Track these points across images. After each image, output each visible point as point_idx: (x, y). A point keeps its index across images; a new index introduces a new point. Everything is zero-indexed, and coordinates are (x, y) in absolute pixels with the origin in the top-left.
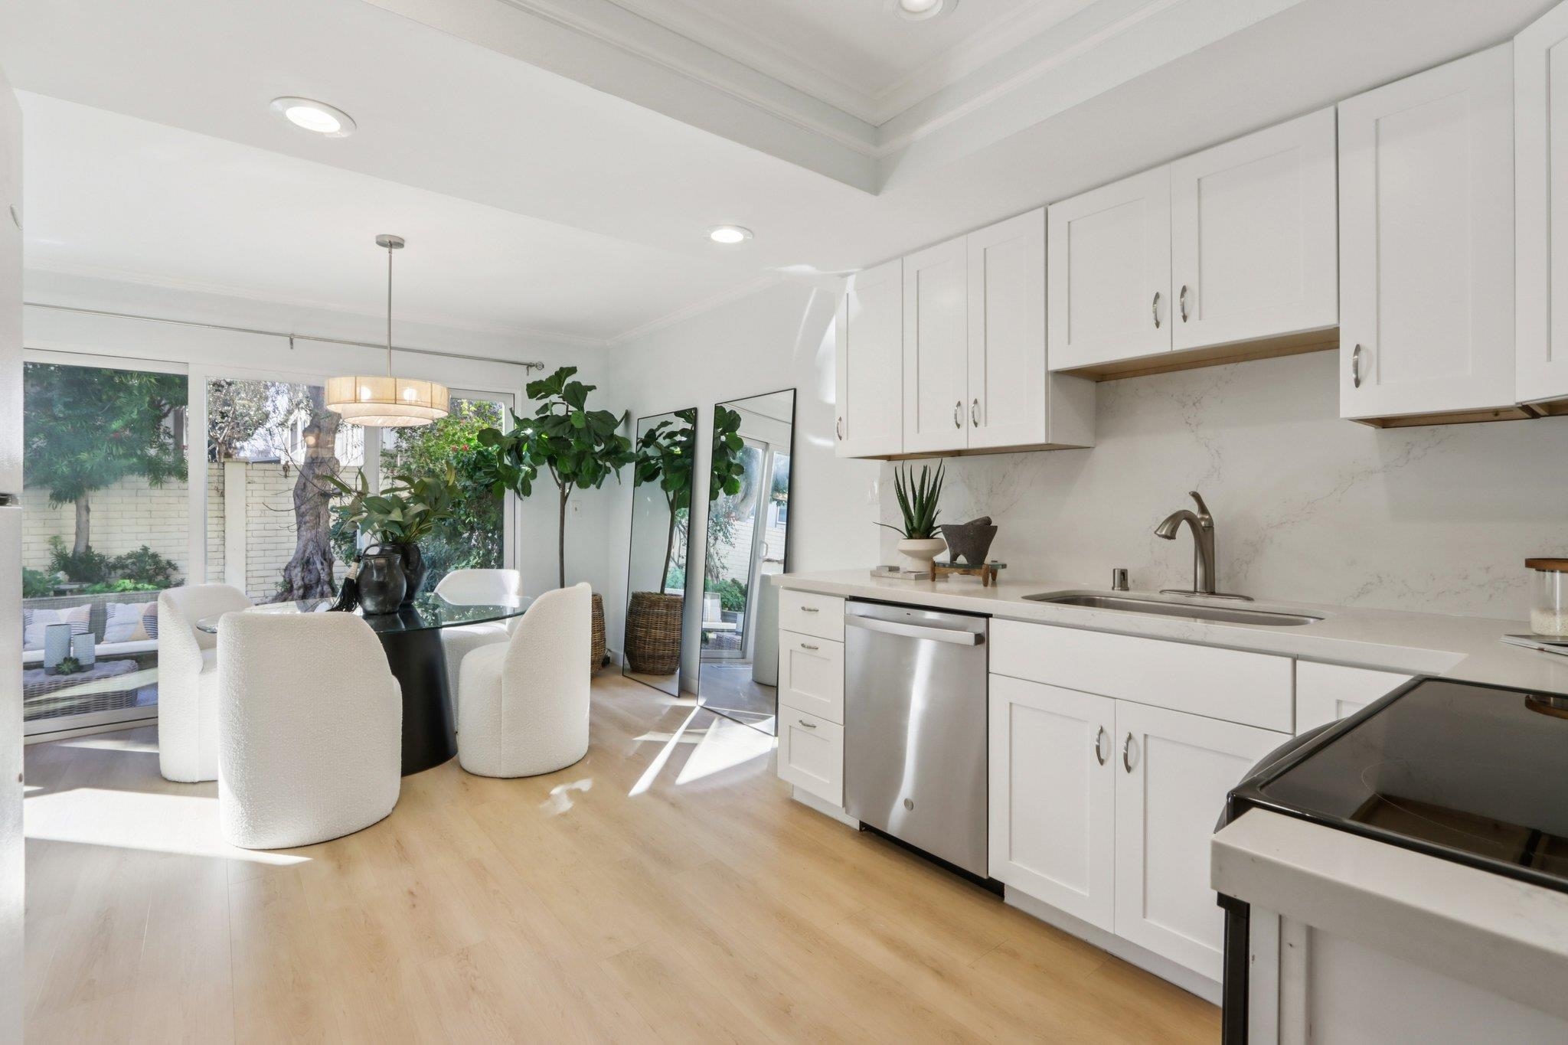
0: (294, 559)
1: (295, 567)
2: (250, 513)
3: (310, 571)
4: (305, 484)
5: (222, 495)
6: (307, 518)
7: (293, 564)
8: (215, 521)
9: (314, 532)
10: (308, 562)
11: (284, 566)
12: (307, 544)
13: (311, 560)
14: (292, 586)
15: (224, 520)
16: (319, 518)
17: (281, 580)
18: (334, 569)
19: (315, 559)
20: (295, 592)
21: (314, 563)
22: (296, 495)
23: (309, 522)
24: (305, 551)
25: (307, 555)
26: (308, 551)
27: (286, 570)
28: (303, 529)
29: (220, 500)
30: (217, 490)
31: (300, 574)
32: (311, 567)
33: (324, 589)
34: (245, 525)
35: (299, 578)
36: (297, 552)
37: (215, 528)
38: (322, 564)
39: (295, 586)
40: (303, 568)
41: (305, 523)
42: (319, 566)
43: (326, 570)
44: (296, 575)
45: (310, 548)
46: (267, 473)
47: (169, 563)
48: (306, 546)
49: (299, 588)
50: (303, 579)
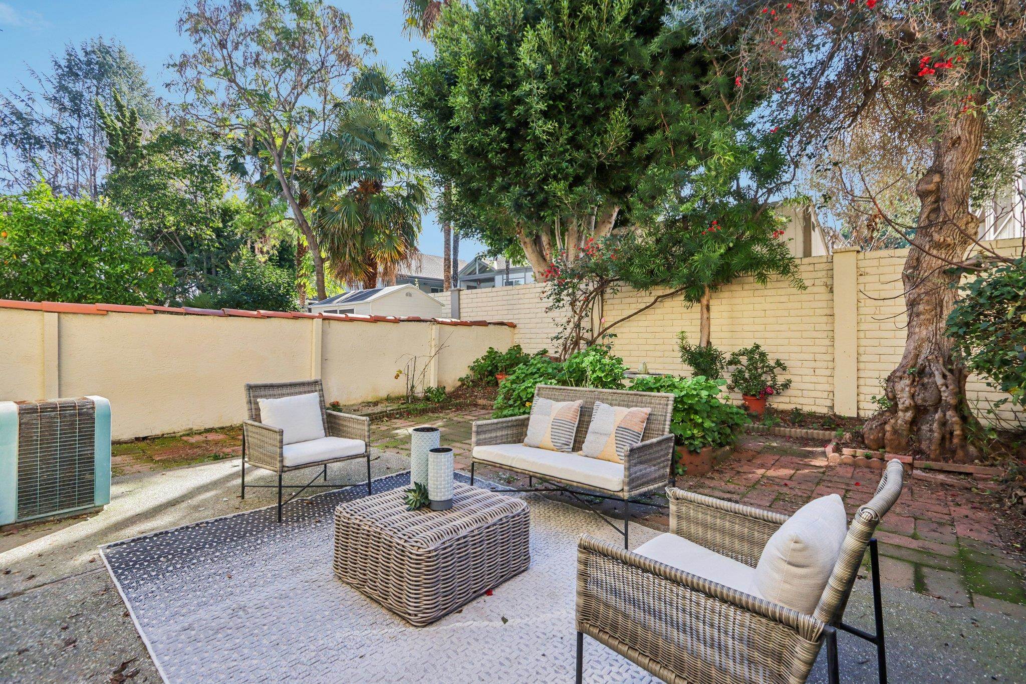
0: (902, 366)
1: (901, 378)
2: (862, 311)
3: (924, 386)
4: (918, 259)
5: (831, 291)
6: (921, 308)
7: (898, 374)
8: (825, 319)
9: (931, 328)
10: (922, 372)
11: (886, 375)
12: (920, 346)
13: (927, 369)
14: (896, 404)
15: (834, 319)
16: (942, 307)
17: (881, 394)
18: (968, 386)
19: (934, 369)
20: (900, 414)
21: (932, 375)
22: (907, 278)
23: (924, 314)
24: (917, 356)
25: (920, 361)
26: (923, 356)
27: (888, 380)
28: (915, 323)
29: (827, 296)
30: (826, 285)
31: (907, 389)
32: (926, 380)
33: (948, 417)
34: (856, 325)
35: (906, 395)
36: (905, 357)
37: (824, 327)
38: (944, 376)
39: (900, 406)
40: (914, 381)
41: (918, 315)
42: (939, 380)
43: (951, 387)
44: (903, 390)
45: (925, 351)
46: (883, 261)
47: (779, 363)
48: (918, 348)
49: (906, 410)
50: (913, 396)
